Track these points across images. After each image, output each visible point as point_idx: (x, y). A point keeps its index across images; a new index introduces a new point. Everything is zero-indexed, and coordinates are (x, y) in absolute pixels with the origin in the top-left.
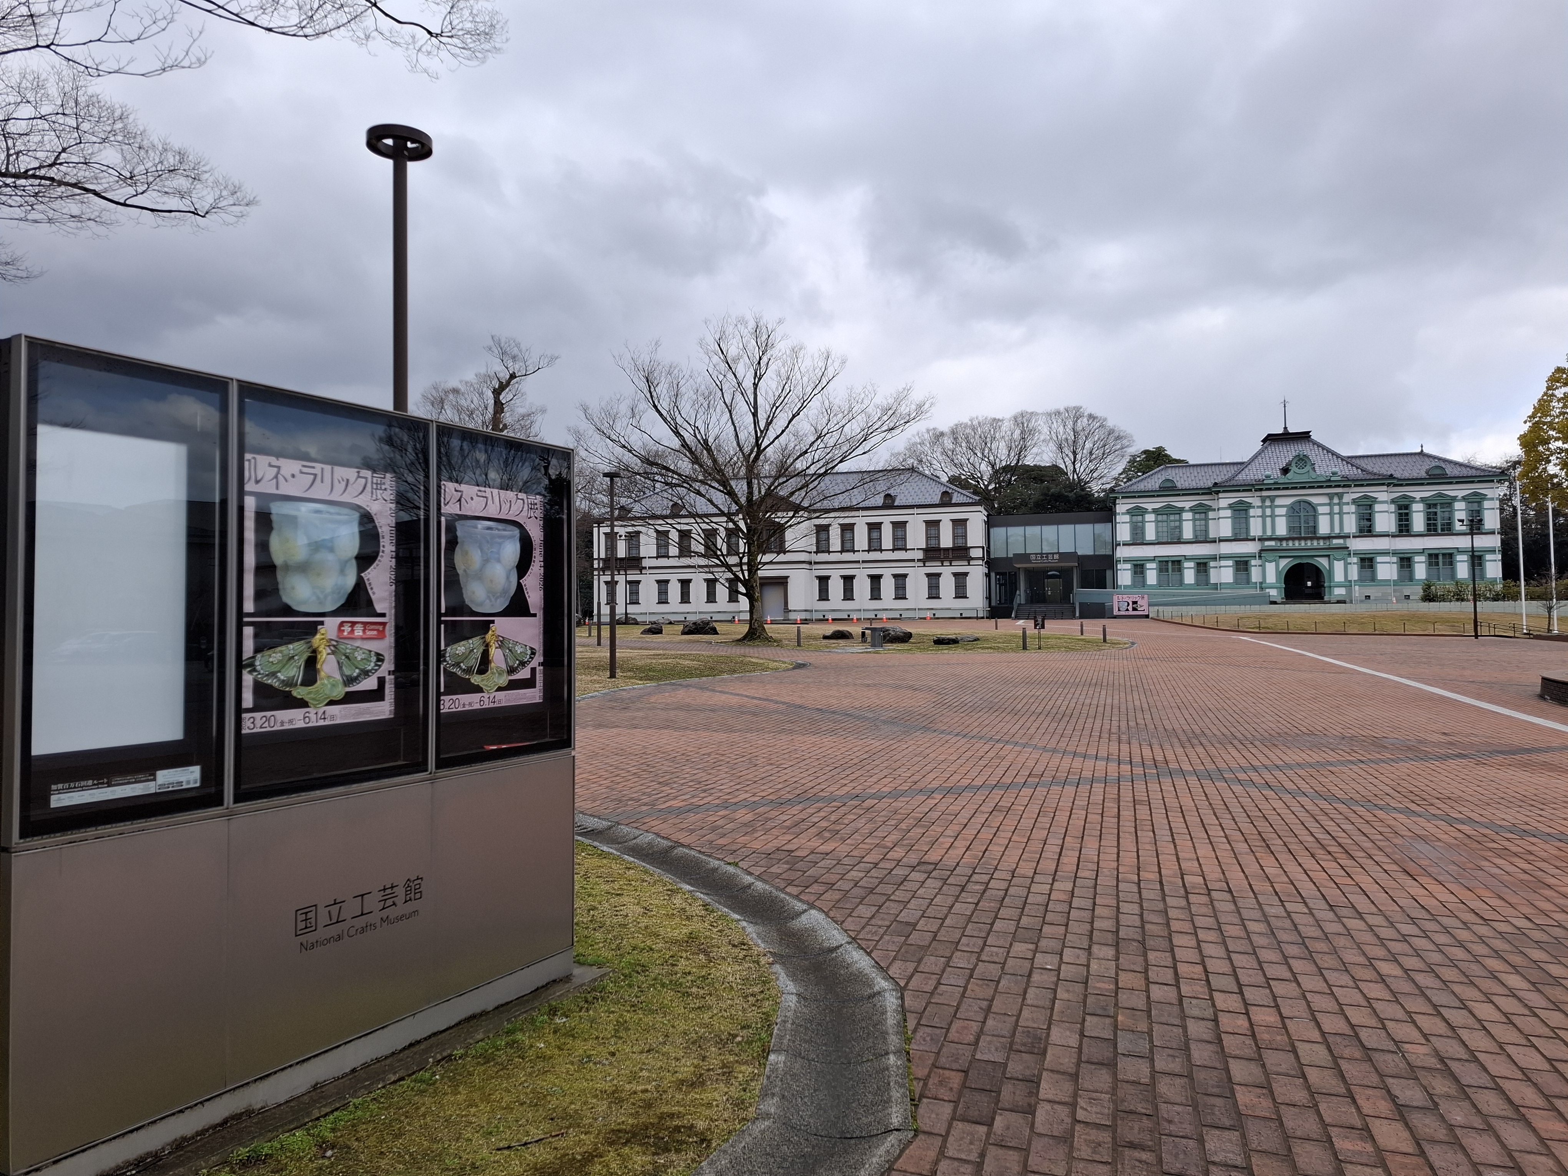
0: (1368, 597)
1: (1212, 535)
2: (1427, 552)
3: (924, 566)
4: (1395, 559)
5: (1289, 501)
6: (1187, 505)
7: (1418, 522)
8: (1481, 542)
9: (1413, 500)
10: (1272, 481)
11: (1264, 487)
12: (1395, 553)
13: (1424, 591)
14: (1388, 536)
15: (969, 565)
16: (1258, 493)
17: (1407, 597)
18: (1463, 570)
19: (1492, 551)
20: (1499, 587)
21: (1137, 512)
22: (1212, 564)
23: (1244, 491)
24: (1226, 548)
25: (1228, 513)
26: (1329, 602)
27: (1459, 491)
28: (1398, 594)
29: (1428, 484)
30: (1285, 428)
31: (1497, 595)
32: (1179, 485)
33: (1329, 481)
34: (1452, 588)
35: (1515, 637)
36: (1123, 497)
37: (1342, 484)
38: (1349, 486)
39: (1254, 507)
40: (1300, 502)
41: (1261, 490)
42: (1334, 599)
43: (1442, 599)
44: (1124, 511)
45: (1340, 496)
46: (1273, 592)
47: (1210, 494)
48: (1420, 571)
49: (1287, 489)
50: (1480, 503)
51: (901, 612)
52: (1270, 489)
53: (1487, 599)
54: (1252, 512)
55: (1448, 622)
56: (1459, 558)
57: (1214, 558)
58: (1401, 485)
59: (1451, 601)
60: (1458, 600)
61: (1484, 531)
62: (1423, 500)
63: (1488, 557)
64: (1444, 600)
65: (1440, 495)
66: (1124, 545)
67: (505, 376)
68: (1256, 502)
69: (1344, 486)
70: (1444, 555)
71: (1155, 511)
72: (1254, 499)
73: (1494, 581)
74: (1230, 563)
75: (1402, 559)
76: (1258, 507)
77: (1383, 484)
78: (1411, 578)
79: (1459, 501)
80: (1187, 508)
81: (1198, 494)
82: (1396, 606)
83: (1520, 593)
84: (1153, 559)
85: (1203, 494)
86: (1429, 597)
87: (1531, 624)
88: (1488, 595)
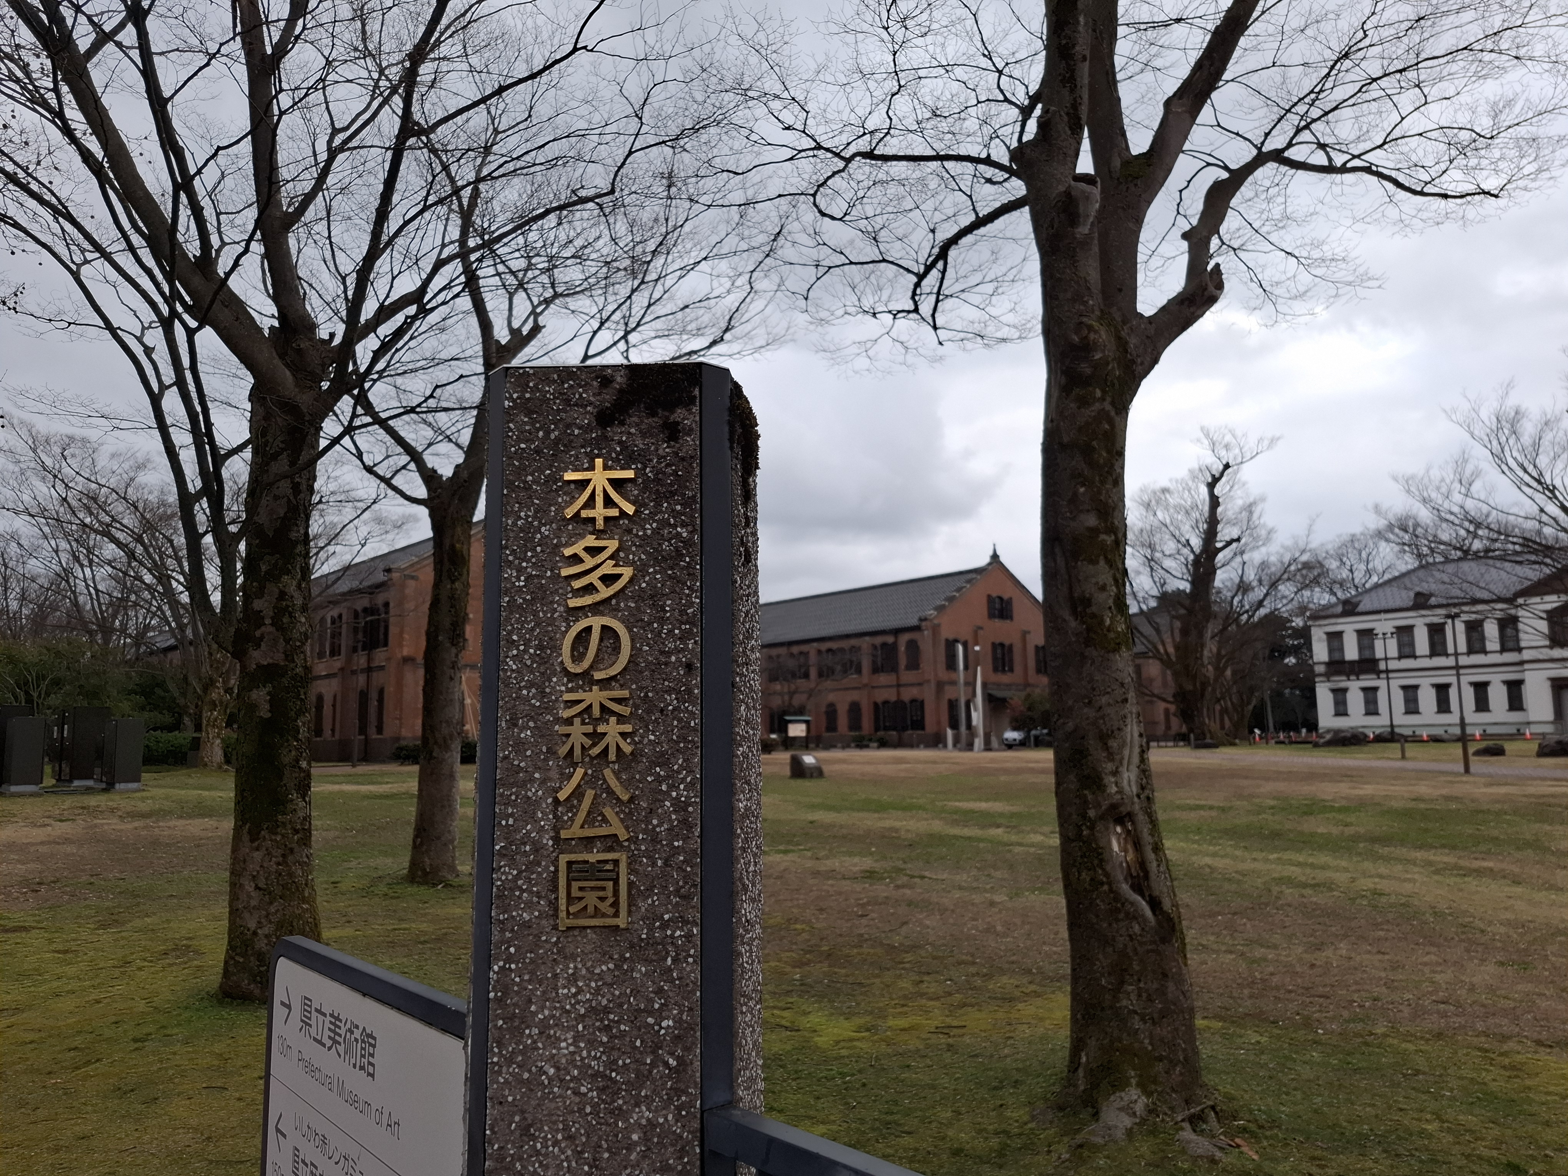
67: (1218, 467)
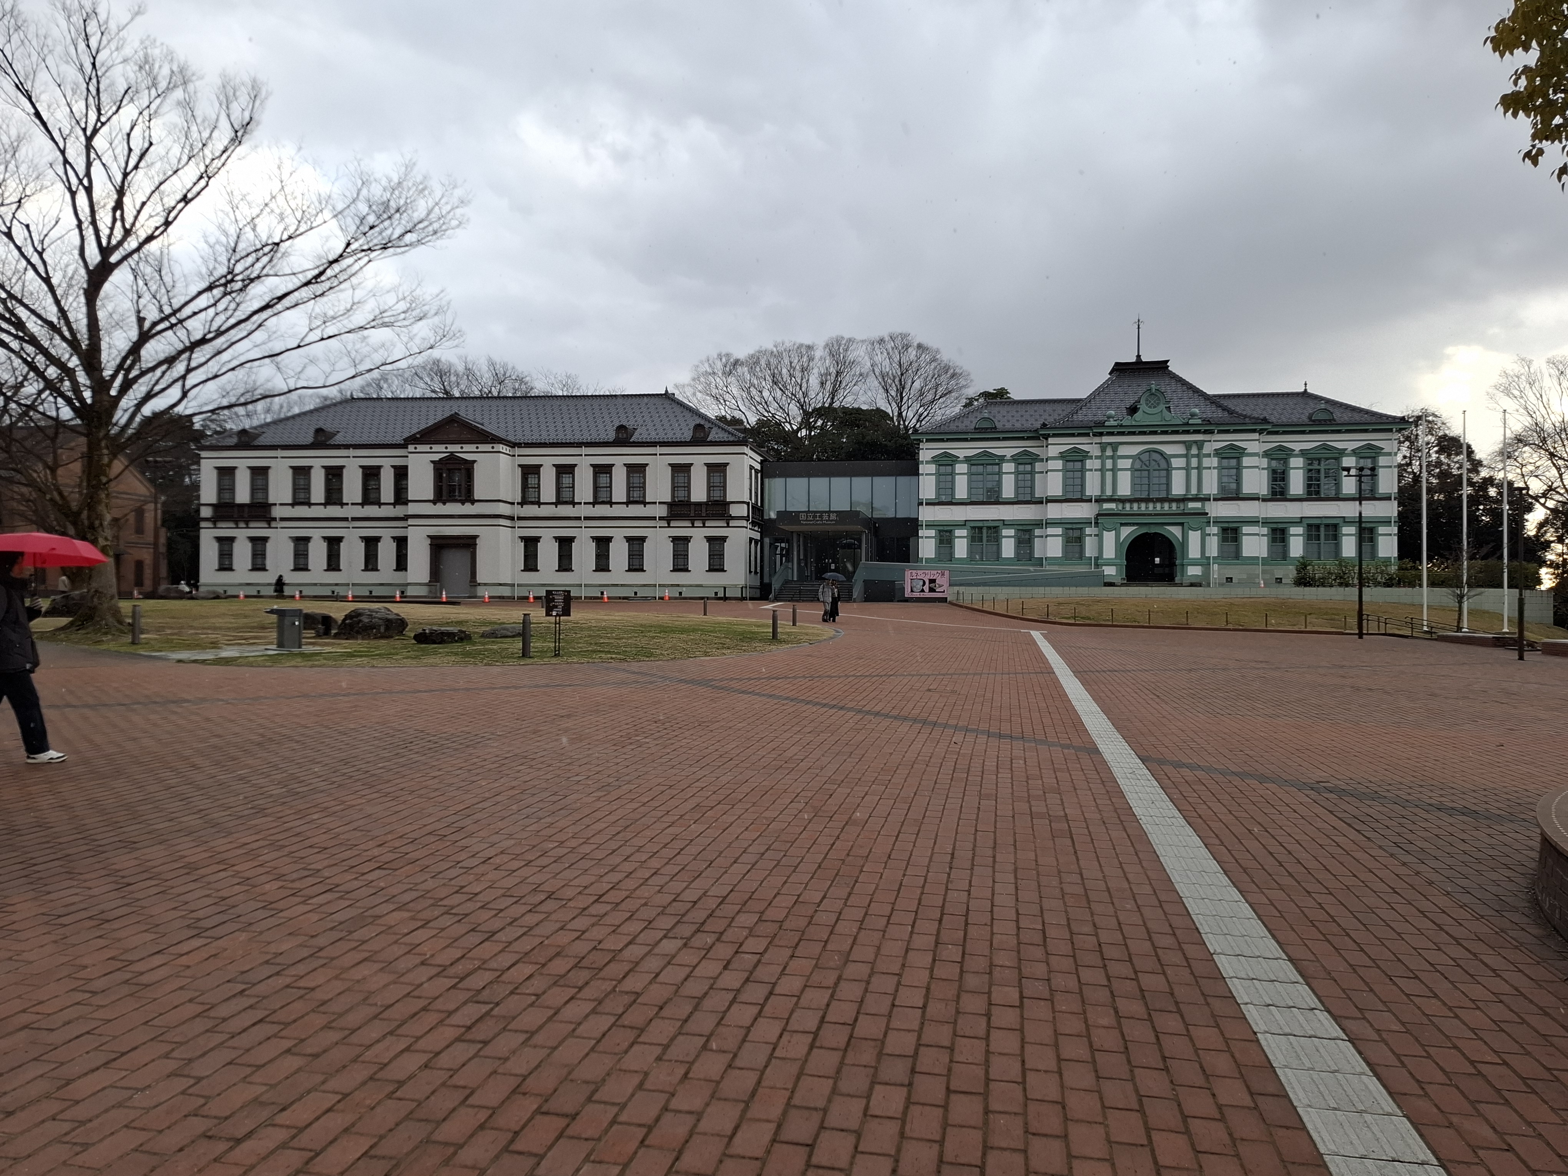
0: (1229, 580)
1: (1038, 494)
2: (1306, 522)
3: (669, 527)
4: (1265, 531)
5: (1135, 450)
6: (1009, 453)
7: (1297, 483)
8: (1371, 510)
9: (1289, 453)
10: (1115, 423)
11: (1105, 430)
12: (1266, 522)
13: (1299, 572)
14: (1258, 499)
15: (728, 526)
16: (1097, 440)
17: (1279, 581)
18: (1349, 547)
19: (1387, 522)
20: (1393, 569)
21: (946, 462)
22: (1037, 532)
23: (1080, 435)
24: (1054, 511)
25: (1059, 465)
26: (1181, 585)
27: (1348, 442)
28: (1267, 576)
29: (1311, 432)
30: (1139, 356)
31: (1391, 579)
32: (999, 426)
33: (1187, 424)
34: (1335, 569)
35: (1412, 637)
36: (928, 441)
37: (1203, 428)
38: (1211, 432)
39: (1091, 458)
40: (1149, 451)
41: (1101, 434)
42: (1186, 581)
43: (1322, 583)
44: (929, 458)
45: (1200, 445)
46: (1110, 571)
47: (1037, 438)
48: (1297, 547)
49: (1133, 433)
50: (1374, 459)
51: (636, 589)
52: (1111, 434)
53: (1377, 584)
54: (1089, 464)
55: (1326, 614)
56: (1346, 530)
57: (1039, 524)
58: (1277, 433)
59: (1331, 586)
60: (1340, 585)
61: (1377, 496)
62: (1303, 453)
63: (1381, 530)
64: (1323, 585)
65: (1325, 447)
66: (927, 504)
68: (1095, 451)
69: (1206, 432)
70: (1327, 526)
71: (968, 460)
72: (1089, 446)
73: (1387, 561)
74: (1059, 531)
75: (1274, 530)
76: (1097, 457)
77: (1254, 431)
78: (1284, 555)
79: (1348, 455)
80: (1008, 457)
81: (1022, 439)
82: (1262, 591)
83: (1420, 578)
84: (963, 524)
85: (1028, 438)
86: (1303, 580)
87: (1432, 619)
88: (1379, 579)
